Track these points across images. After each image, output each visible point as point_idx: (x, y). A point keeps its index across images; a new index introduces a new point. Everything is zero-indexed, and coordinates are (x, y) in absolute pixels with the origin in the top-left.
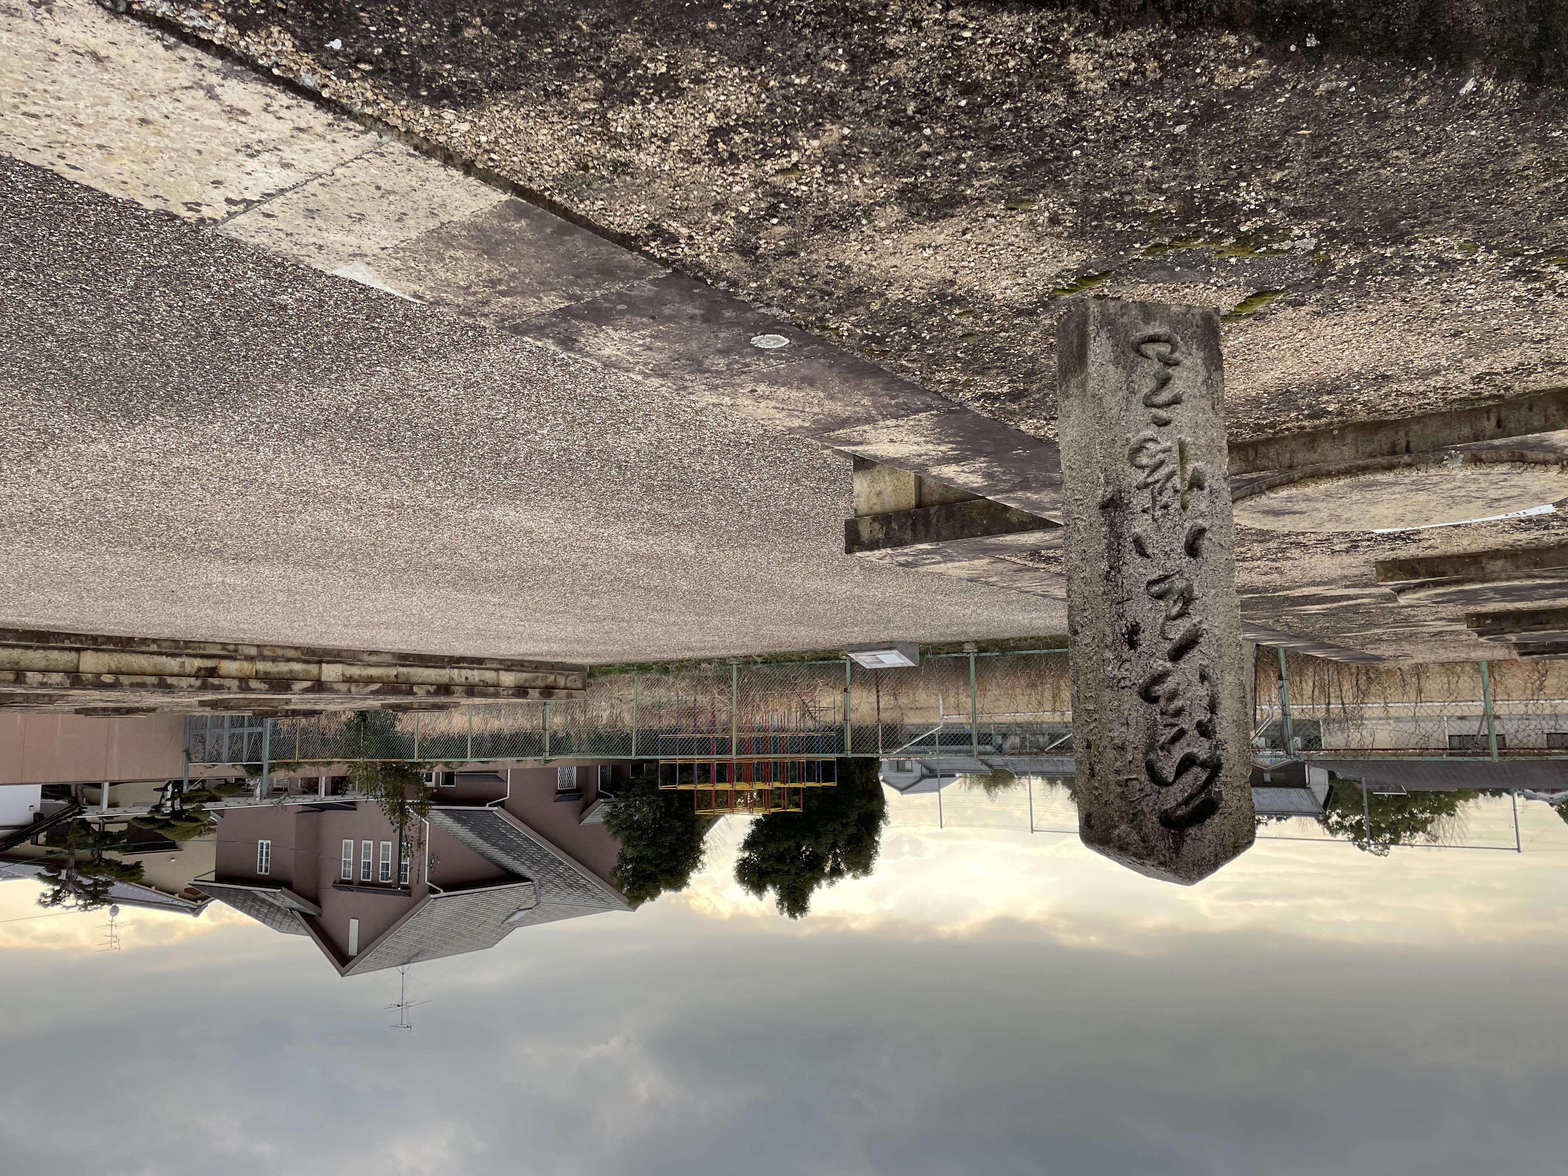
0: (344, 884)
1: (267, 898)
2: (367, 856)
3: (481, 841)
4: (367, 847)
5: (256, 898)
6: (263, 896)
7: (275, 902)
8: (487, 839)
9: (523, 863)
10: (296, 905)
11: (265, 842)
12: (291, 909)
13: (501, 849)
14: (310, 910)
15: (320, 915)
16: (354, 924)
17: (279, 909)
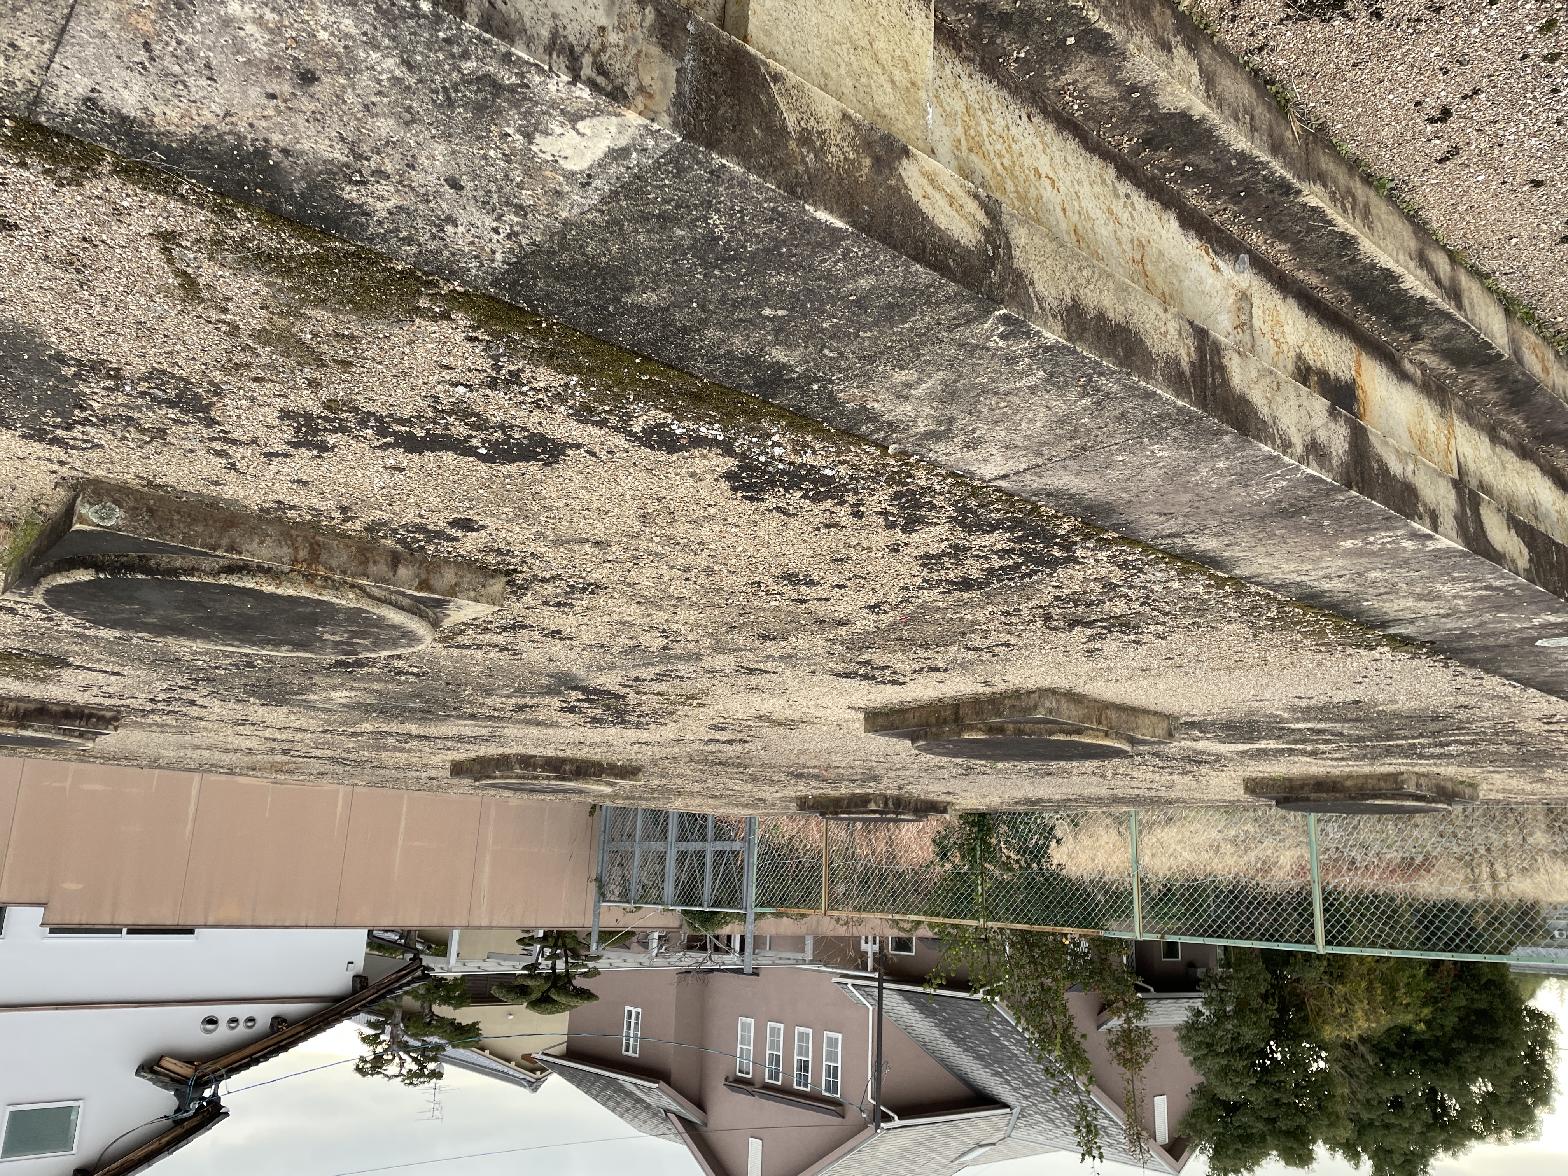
0: (739, 1084)
1: (637, 1092)
2: (774, 1045)
3: (948, 1042)
4: (775, 1032)
5: (620, 1089)
6: (632, 1088)
7: (646, 1098)
8: (959, 1042)
9: (1008, 1082)
10: (674, 1107)
11: (634, 1010)
12: (666, 1111)
13: (979, 1057)
14: (692, 1114)
15: (706, 1125)
16: (755, 1147)
17: (648, 1107)
